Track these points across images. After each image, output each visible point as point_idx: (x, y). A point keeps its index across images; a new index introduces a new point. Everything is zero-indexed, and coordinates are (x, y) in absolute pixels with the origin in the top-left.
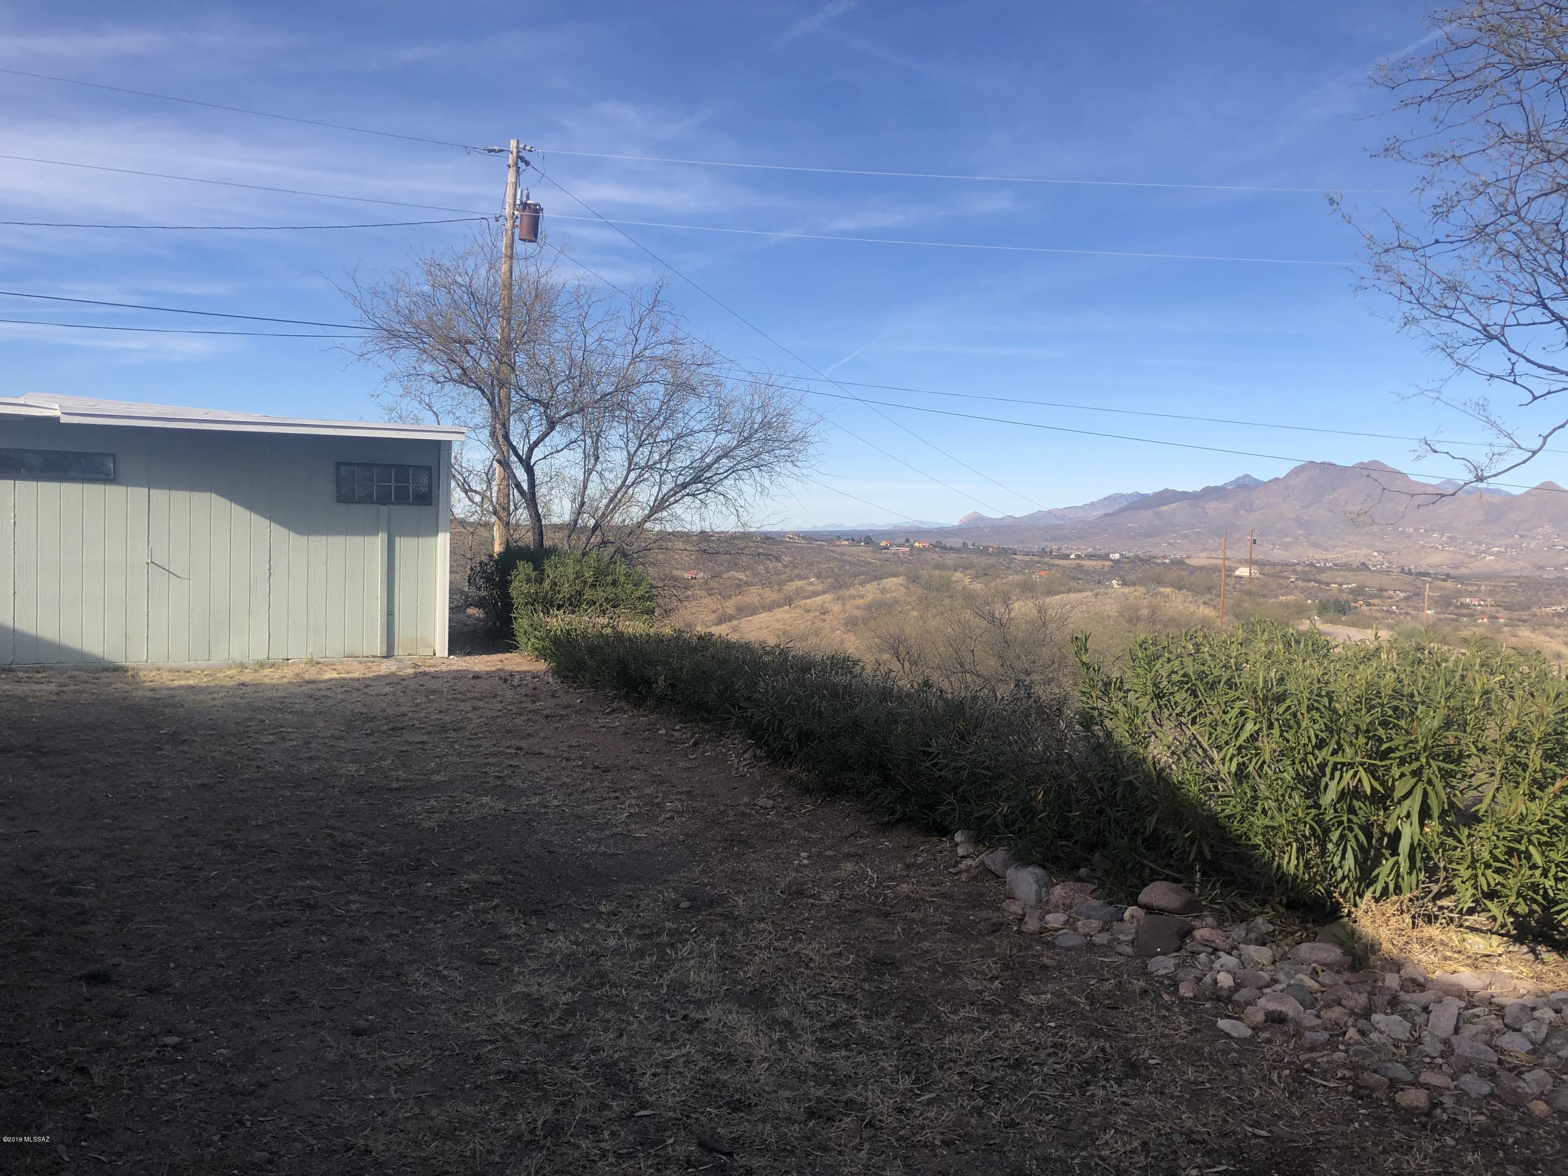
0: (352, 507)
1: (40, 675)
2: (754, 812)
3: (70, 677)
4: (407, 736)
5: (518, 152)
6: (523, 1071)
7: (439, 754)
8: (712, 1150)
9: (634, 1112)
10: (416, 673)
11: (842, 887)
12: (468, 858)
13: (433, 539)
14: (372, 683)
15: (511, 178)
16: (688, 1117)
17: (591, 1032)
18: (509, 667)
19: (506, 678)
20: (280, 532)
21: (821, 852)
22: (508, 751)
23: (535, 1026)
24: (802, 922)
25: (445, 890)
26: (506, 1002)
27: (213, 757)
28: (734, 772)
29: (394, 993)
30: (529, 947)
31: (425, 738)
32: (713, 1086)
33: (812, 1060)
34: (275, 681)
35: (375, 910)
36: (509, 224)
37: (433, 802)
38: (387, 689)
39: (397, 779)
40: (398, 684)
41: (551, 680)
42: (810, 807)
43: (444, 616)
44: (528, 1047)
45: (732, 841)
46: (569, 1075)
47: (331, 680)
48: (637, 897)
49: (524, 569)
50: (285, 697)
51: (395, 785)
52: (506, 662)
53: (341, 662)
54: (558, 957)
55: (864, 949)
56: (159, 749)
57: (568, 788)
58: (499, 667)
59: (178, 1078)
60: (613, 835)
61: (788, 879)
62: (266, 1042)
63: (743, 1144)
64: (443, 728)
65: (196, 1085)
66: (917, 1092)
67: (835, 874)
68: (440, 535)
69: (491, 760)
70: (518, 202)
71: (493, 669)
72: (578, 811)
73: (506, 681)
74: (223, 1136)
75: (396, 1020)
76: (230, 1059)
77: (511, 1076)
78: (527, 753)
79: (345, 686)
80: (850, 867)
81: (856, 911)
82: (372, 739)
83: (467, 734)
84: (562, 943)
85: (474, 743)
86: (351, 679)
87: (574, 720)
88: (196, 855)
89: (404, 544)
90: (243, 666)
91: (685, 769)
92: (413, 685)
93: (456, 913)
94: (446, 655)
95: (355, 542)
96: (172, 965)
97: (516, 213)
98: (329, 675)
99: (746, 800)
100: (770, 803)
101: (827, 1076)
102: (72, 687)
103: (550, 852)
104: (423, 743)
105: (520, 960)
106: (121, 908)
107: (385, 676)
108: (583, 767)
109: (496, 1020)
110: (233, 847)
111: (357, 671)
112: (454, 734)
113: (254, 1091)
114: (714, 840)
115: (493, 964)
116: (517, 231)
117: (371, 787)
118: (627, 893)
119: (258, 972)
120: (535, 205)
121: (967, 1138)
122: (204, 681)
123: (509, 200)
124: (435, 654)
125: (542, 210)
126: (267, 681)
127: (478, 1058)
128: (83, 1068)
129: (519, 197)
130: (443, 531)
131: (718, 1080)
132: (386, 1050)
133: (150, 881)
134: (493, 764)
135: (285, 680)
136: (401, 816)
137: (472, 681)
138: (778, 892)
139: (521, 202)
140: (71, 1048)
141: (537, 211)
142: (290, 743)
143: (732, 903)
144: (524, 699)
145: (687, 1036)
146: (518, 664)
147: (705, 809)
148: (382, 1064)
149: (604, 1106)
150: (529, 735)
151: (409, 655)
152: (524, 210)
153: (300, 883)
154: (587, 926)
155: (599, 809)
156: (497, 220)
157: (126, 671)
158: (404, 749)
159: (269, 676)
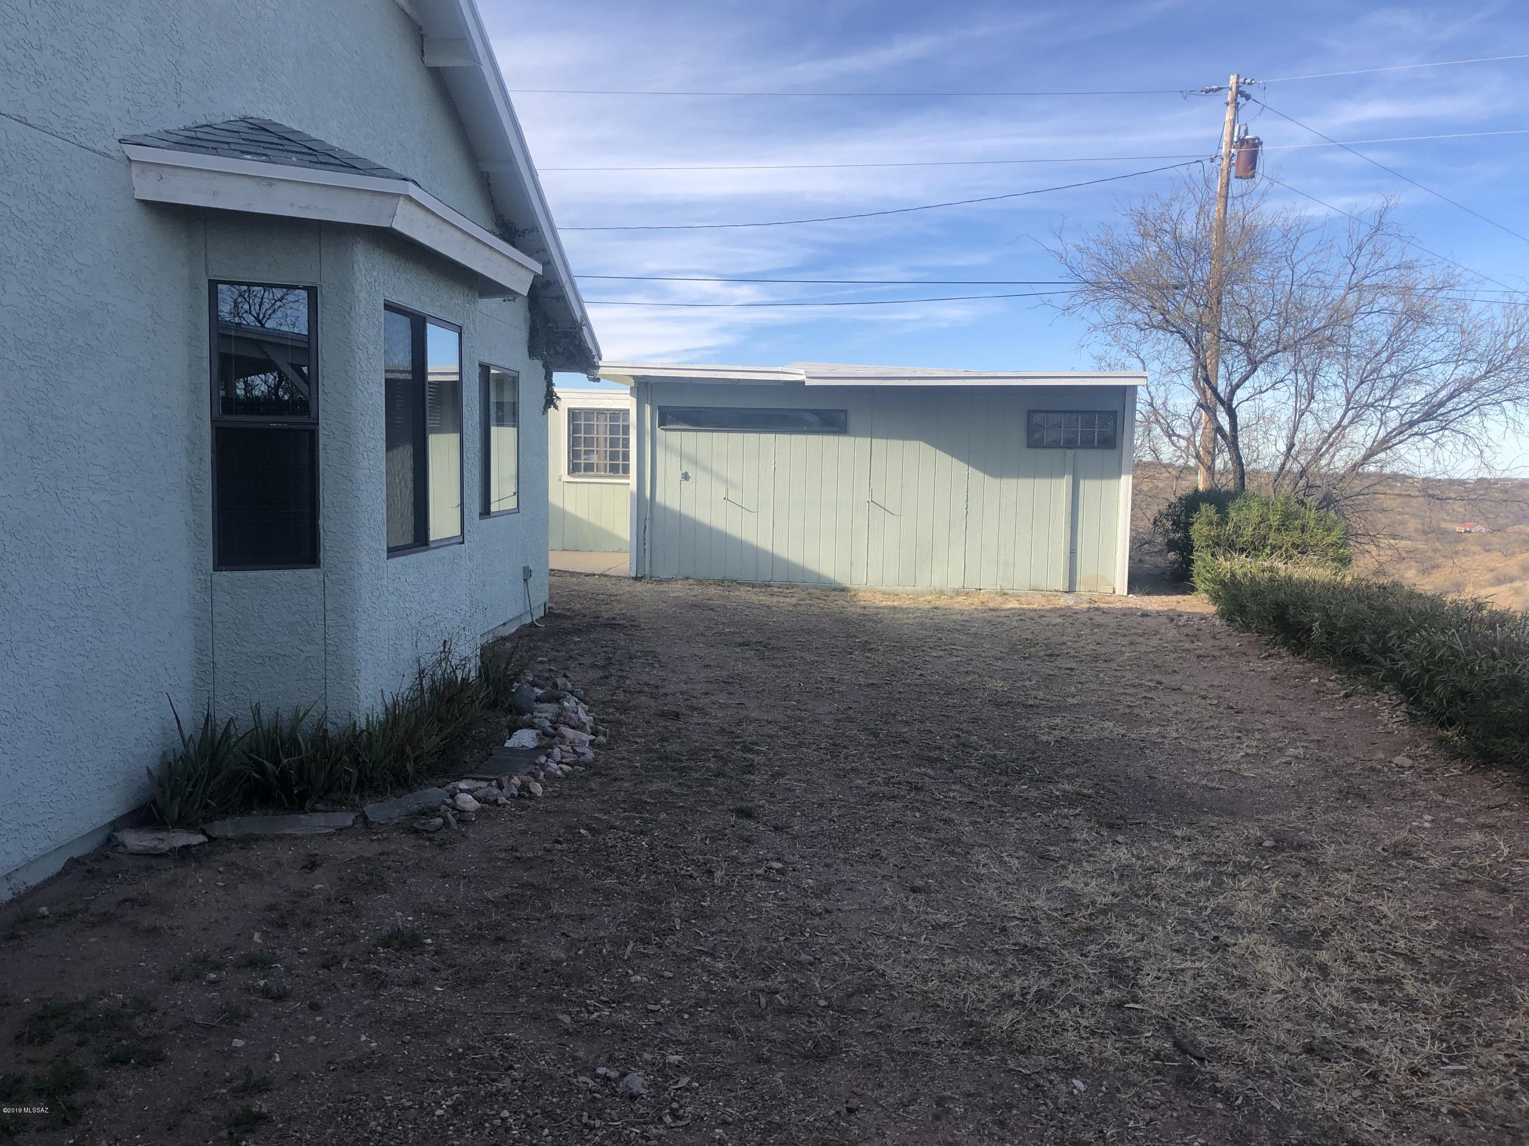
0: (1040, 452)
1: (788, 591)
2: (1386, 769)
3: (809, 594)
4: (1061, 662)
5: (1238, 87)
6: (1038, 948)
7: (1082, 681)
8: (1185, 1052)
9: (1125, 1003)
10: (1089, 608)
11: (1460, 856)
12: (1069, 771)
13: (1117, 481)
14: (1048, 614)
15: (1229, 116)
16: (1173, 1018)
17: (1116, 931)
18: (1181, 608)
19: (1173, 618)
20: (977, 475)
21: (1452, 819)
22: (1150, 684)
23: (1066, 916)
24: (1393, 881)
25: (1036, 794)
26: (1049, 892)
27: (889, 664)
28: (1382, 727)
29: (956, 866)
30: (1092, 852)
31: (1074, 665)
32: (1214, 1001)
33: (1335, 1004)
34: (963, 607)
35: (970, 799)
36: (1225, 163)
37: (1058, 721)
38: (1059, 620)
39: (1035, 698)
40: (1070, 616)
41: (1218, 622)
42: (1456, 772)
43: (1124, 556)
44: (1051, 931)
45: (1348, 793)
46: (1076, 959)
47: (1012, 609)
48: (1220, 829)
49: (1207, 511)
50: (967, 621)
51: (1031, 702)
52: (1183, 603)
53: (1027, 594)
54: (1114, 865)
55: (1456, 918)
56: (851, 653)
57: (1193, 723)
58: (1173, 607)
59: (771, 892)
60: (1220, 771)
61: (1396, 838)
62: (844, 881)
63: (1220, 1056)
64: (1095, 658)
65: (782, 900)
66: (1444, 1060)
67: (1456, 842)
68: (1123, 477)
69: (1130, 691)
70: (1235, 139)
71: (1166, 609)
72: (1195, 746)
73: (1172, 620)
74: (786, 939)
75: (950, 887)
76: (812, 888)
77: (1025, 949)
78: (1166, 688)
79: (1022, 615)
80: (1478, 837)
81: (1467, 882)
82: (1028, 662)
83: (1115, 665)
84: (1123, 854)
85: (1118, 674)
86: (1030, 610)
87: (1226, 661)
88: (846, 737)
89: (1088, 487)
90: (942, 593)
91: (1325, 719)
92: (1083, 618)
93: (1038, 814)
94: (1126, 593)
95: (1043, 484)
96: (798, 813)
97: (1233, 150)
98: (1013, 604)
99: (1381, 755)
100: (1408, 762)
101: (1348, 1023)
102: (807, 601)
103: (1151, 777)
104: (1071, 669)
105: (1078, 863)
106: (779, 767)
107: (1060, 609)
108: (1217, 706)
109: (1034, 904)
110: (875, 735)
111: (1037, 603)
112: (1104, 665)
113: (821, 913)
114: (1326, 790)
115: (1053, 860)
116: (1233, 169)
117: (1009, 702)
118: (1211, 824)
119: (858, 830)
120: (1254, 139)
121: (1481, 1115)
122: (907, 603)
123: (1226, 138)
124: (1114, 592)
125: (1261, 143)
126: (957, 606)
127: (1003, 930)
128: (711, 872)
129: (1236, 134)
130: (1125, 474)
131: (1220, 998)
132: (932, 907)
133: (805, 750)
134: (1130, 695)
135: (973, 607)
136: (1026, 728)
137: (1141, 619)
138: (1379, 849)
139: (1239, 138)
140: (708, 856)
141: (1256, 146)
142: (955, 659)
143: (1321, 850)
144: (1185, 638)
145: (1208, 954)
146: (1194, 606)
147: (1331, 759)
148: (923, 917)
149: (1099, 992)
150: (1175, 672)
151: (1090, 591)
152: (1242, 145)
153: (918, 770)
154: (1155, 844)
155: (1217, 746)
156: (1212, 161)
157: (850, 591)
158: (1052, 673)
159: (962, 603)
